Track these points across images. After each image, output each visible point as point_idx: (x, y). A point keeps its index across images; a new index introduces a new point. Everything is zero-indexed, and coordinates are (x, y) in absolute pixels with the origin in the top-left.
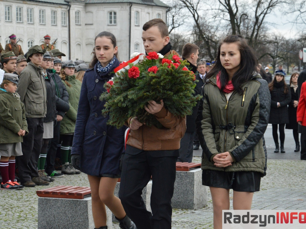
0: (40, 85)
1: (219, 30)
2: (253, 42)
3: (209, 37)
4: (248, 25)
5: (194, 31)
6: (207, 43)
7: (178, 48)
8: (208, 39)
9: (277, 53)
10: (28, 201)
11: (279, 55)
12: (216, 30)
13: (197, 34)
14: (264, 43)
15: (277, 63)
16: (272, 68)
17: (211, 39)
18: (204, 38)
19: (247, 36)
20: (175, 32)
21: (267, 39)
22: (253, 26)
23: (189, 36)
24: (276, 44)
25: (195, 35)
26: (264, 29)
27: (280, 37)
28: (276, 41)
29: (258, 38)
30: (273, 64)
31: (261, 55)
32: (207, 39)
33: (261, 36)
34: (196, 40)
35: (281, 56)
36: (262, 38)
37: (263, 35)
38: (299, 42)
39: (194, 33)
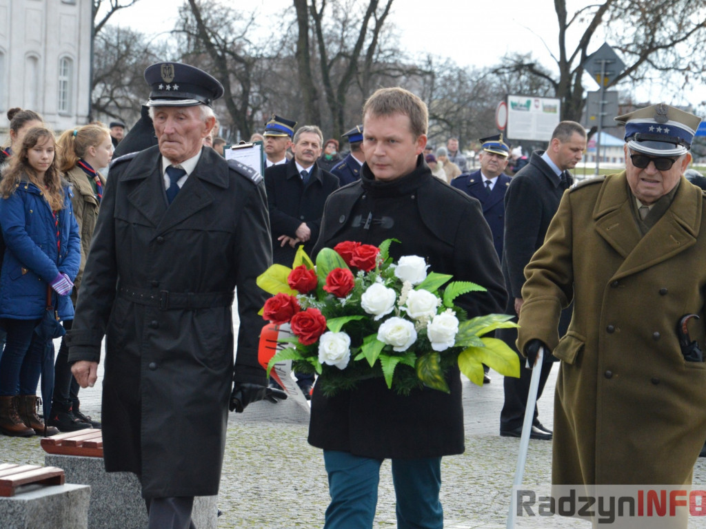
1: (259, 26)
2: (360, 69)
3: (228, 46)
4: (346, 14)
5: (182, 21)
6: (221, 61)
7: (128, 72)
8: (224, 50)
11: (437, 114)
12: (250, 24)
13: (190, 33)
14: (393, 73)
17: (232, 50)
18: (210, 46)
19: (343, 50)
21: (404, 61)
22: (362, 20)
24: (428, 78)
25: (184, 37)
26: (395, 31)
27: (440, 58)
28: (429, 69)
29: (374, 57)
32: (221, 50)
33: (385, 50)
34: (185, 51)
35: (442, 117)
36: (388, 57)
37: (391, 50)
38: (495, 75)
39: (179, 28)
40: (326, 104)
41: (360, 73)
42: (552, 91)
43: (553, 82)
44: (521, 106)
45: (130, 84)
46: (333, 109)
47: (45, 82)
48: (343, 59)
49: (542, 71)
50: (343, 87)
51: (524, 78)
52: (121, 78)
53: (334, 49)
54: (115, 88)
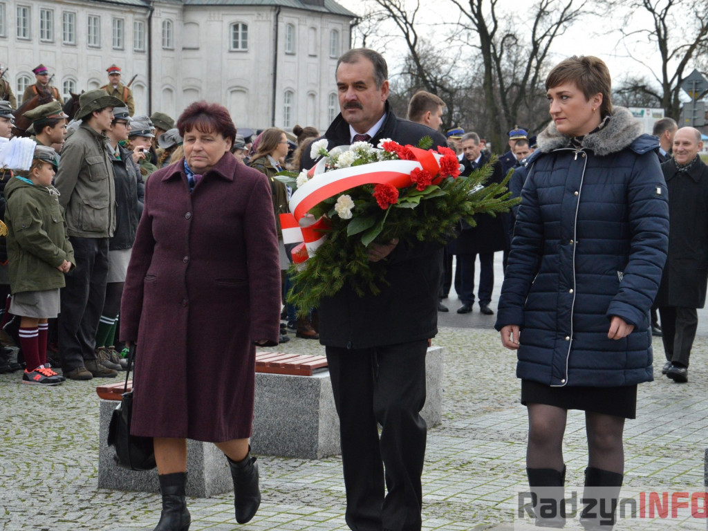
0: (104, 170)
1: (459, 67)
2: (528, 94)
3: (438, 81)
4: (517, 57)
5: (407, 67)
8: (436, 84)
10: (73, 408)
12: (453, 66)
13: (413, 75)
17: (441, 84)
18: (426, 82)
19: (515, 81)
22: (528, 61)
23: (396, 77)
25: (409, 77)
29: (536, 85)
31: (542, 121)
32: (433, 84)
34: (409, 87)
38: (619, 94)
39: (406, 71)
40: (504, 118)
41: (527, 96)
42: (658, 103)
43: (659, 98)
44: (638, 114)
46: (508, 120)
47: (320, 110)
48: (515, 88)
49: (651, 91)
50: (515, 106)
51: (638, 96)
53: (509, 81)
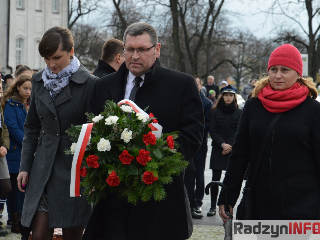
1: (153, 21)
2: (206, 42)
5: (115, 20)
7: (88, 47)
9: (242, 61)
11: (246, 63)
12: (148, 20)
13: (118, 26)
14: (223, 44)
15: (242, 75)
16: (235, 83)
19: (197, 32)
20: (82, 21)
21: (228, 37)
23: (105, 28)
24: (241, 45)
25: (116, 28)
26: (224, 22)
27: (247, 35)
28: (241, 41)
29: (213, 35)
30: (236, 77)
31: (217, 62)
33: (218, 32)
35: (248, 65)
36: (220, 35)
37: (222, 32)
38: (275, 43)
39: (113, 24)
40: (189, 61)
41: (205, 44)
42: (305, 50)
43: (306, 46)
45: (88, 53)
46: (192, 63)
48: (197, 37)
49: (300, 40)
50: (196, 51)
52: (84, 50)
53: (193, 32)
54: (80, 56)
